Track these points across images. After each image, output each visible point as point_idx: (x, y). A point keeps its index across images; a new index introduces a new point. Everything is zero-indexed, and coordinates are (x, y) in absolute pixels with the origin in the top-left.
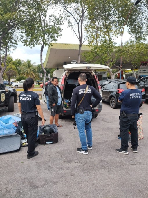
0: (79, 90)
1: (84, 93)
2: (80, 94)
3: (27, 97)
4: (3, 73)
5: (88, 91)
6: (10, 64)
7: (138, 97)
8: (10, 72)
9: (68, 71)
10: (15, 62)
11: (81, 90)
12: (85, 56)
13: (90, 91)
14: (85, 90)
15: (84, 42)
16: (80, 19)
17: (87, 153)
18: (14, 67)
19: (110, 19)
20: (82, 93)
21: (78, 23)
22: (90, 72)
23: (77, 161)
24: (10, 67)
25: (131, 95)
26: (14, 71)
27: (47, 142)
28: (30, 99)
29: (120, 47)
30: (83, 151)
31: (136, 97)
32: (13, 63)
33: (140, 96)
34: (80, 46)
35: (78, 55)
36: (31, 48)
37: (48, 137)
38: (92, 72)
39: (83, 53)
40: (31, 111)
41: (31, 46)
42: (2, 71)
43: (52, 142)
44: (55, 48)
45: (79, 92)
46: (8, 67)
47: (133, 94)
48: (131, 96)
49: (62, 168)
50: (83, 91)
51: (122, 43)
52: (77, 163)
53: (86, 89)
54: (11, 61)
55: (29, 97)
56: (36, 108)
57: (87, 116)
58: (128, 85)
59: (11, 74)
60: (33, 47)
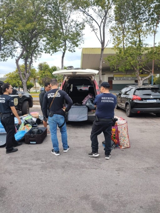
0: (48, 94)
1: (53, 97)
2: (49, 98)
3: (2, 99)
4: (27, 80)
5: (57, 96)
6: (46, 71)
7: (110, 101)
8: (46, 79)
9: (68, 77)
10: (51, 69)
11: (50, 94)
12: (108, 60)
13: (59, 96)
14: (54, 95)
15: (106, 46)
16: (102, 21)
17: (59, 154)
18: (49, 74)
19: (141, 18)
20: (50, 97)
21: (100, 26)
22: (90, 77)
23: (43, 160)
24: (46, 74)
25: (102, 98)
26: (49, 78)
27: (31, 142)
28: (4, 102)
29: (152, 48)
30: (55, 152)
31: (108, 101)
32: (49, 70)
33: (113, 100)
34: (102, 50)
35: (100, 60)
36: (51, 55)
37: (32, 137)
38: (92, 78)
39: (107, 58)
40: (6, 112)
41: (50, 54)
42: (26, 78)
43: (35, 143)
44: (87, 53)
45: (48, 96)
46: (44, 74)
47: (104, 98)
48: (103, 100)
49: (26, 164)
50: (52, 95)
51: (155, 44)
52: (43, 161)
53: (55, 93)
54: (47, 68)
55: (4, 100)
56: (10, 109)
57: (57, 119)
58: (103, 89)
59: (47, 80)
60: (52, 54)
